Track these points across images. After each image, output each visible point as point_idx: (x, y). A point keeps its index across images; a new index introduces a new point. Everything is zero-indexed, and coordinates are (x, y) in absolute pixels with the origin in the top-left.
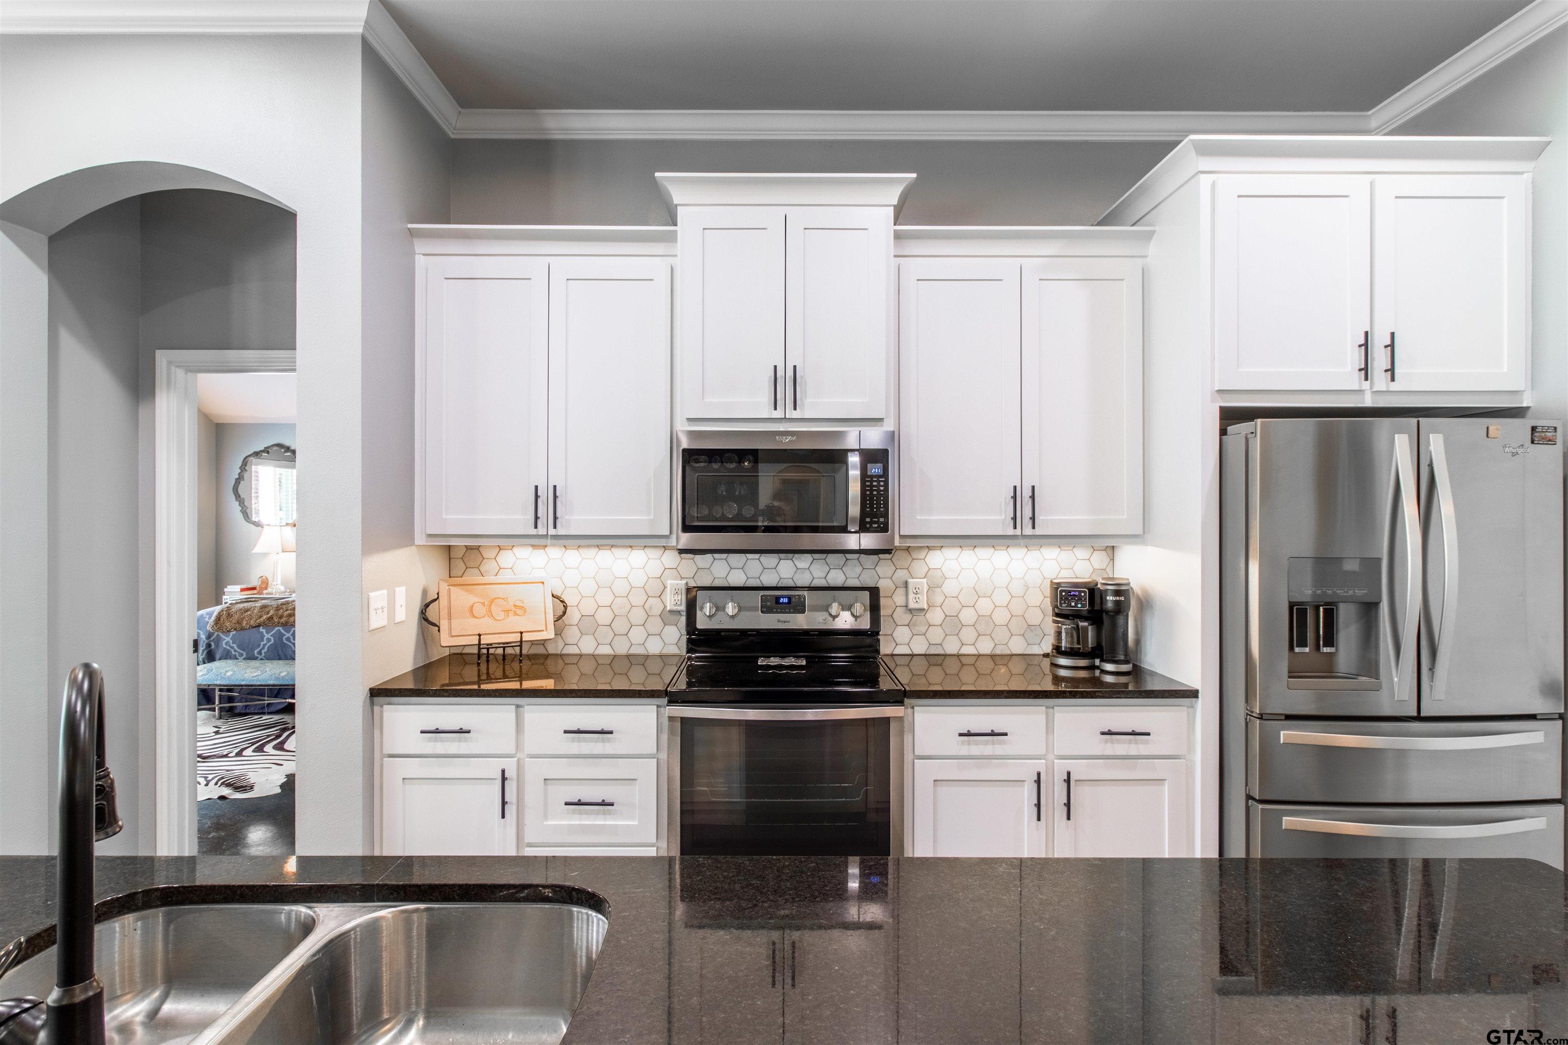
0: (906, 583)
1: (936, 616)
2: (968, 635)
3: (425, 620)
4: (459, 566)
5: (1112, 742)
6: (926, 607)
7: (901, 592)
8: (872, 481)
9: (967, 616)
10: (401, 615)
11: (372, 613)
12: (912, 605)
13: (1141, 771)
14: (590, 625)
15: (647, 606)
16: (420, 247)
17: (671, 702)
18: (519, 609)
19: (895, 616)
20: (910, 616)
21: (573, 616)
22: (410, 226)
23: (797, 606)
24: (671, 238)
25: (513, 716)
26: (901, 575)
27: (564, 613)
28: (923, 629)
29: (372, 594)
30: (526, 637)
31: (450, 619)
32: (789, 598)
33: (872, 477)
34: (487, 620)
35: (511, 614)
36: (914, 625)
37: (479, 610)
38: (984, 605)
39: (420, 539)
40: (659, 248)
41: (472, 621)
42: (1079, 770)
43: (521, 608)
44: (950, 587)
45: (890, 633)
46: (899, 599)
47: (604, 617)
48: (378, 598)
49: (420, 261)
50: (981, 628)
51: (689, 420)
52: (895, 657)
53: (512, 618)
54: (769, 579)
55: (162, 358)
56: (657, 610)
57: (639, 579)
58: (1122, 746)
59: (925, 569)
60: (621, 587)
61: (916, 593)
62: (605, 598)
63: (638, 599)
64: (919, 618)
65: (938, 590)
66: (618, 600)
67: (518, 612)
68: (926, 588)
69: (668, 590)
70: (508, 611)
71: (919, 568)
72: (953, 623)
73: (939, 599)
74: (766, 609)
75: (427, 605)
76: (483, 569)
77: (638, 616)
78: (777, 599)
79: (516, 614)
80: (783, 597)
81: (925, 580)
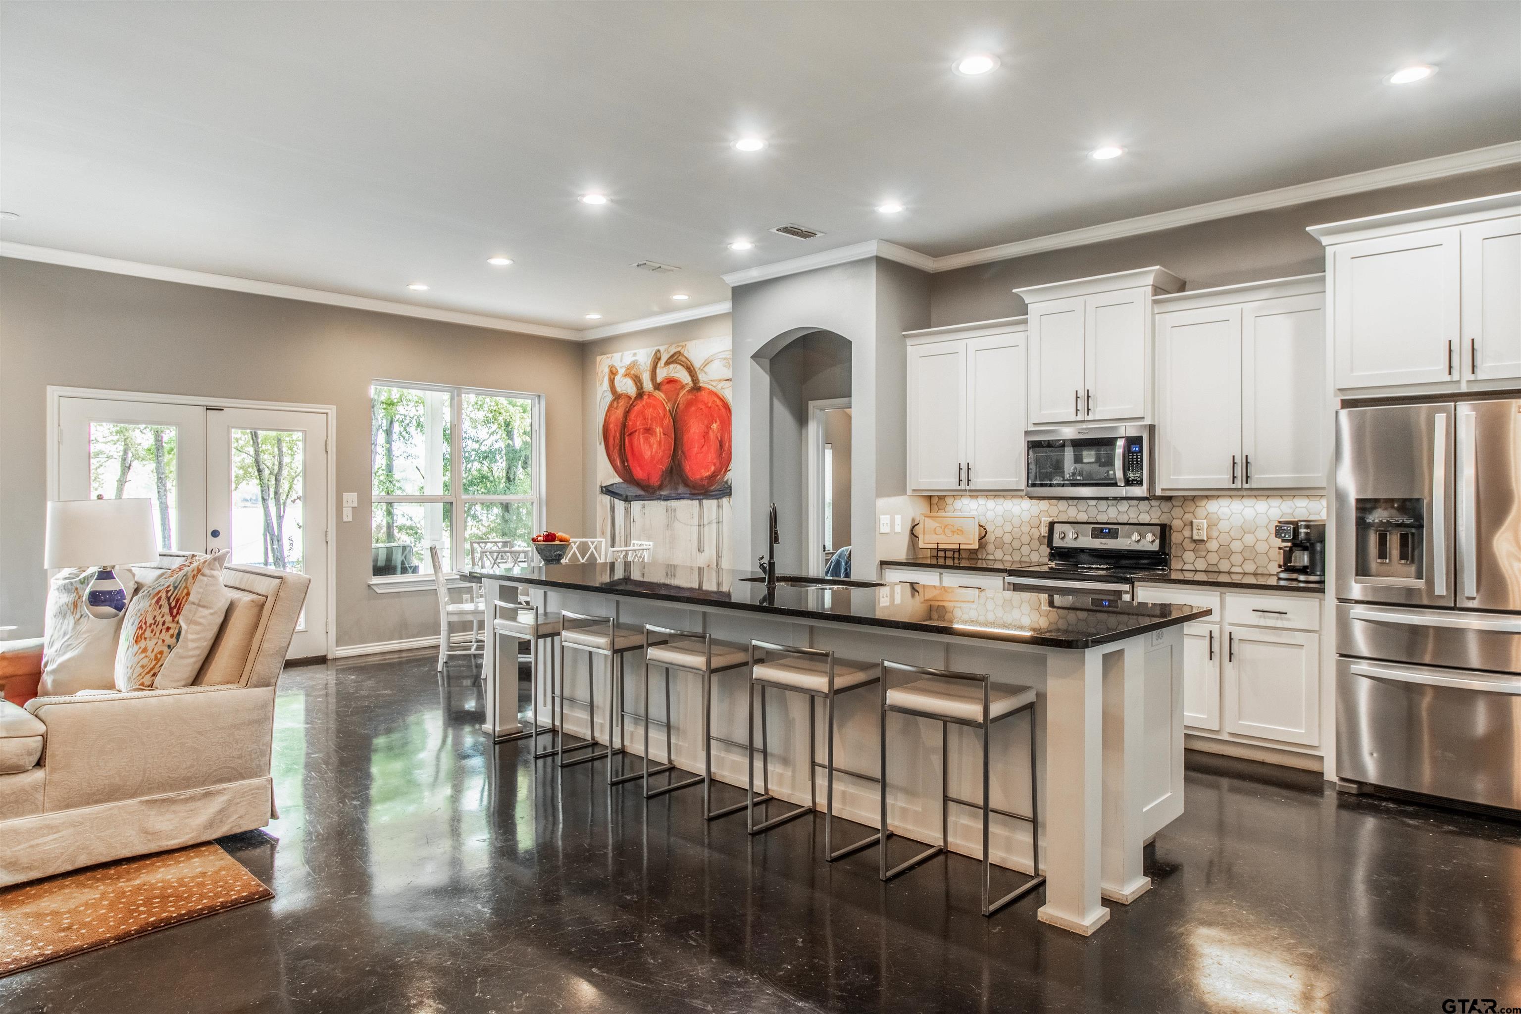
0: (1192, 523)
1: (1213, 545)
2: (1237, 559)
3: (913, 535)
4: (935, 508)
5: (1265, 618)
6: (1205, 539)
7: (1188, 528)
8: (1133, 456)
9: (1236, 546)
10: (898, 529)
11: (881, 526)
12: (1195, 537)
13: (1286, 638)
14: (1000, 544)
15: (1031, 533)
16: (909, 342)
17: (1010, 575)
18: (960, 531)
19: (1184, 544)
20: (1195, 545)
21: (991, 537)
22: (903, 333)
23: (1114, 534)
24: (1025, 322)
25: (938, 578)
26: (1188, 517)
27: (985, 536)
28: (1204, 554)
29: (882, 517)
30: (962, 547)
31: (924, 534)
32: (1109, 529)
33: (1133, 453)
34: (943, 536)
35: (955, 534)
36: (1198, 551)
37: (939, 530)
38: (1249, 539)
39: (909, 492)
40: (1021, 327)
41: (935, 536)
42: (1238, 633)
43: (961, 531)
44: (1223, 526)
45: (1180, 555)
46: (1187, 533)
47: (1007, 539)
48: (884, 519)
49: (909, 349)
50: (1246, 555)
51: (1034, 424)
52: (1184, 572)
53: (956, 536)
54: (1102, 518)
55: (811, 404)
56: (1037, 535)
57: (1026, 517)
58: (1271, 621)
59: (1206, 513)
60: (1016, 521)
61: (1199, 530)
62: (1008, 528)
63: (1025, 529)
64: (1201, 546)
65: (1214, 528)
66: (1015, 529)
67: (959, 533)
68: (1205, 526)
69: (1042, 524)
70: (953, 532)
71: (1201, 512)
72: (1226, 552)
73: (1215, 534)
74: (1094, 536)
75: (913, 527)
76: (946, 510)
77: (1025, 539)
78: (1102, 529)
79: (958, 534)
80: (1106, 529)
81: (1205, 521)
